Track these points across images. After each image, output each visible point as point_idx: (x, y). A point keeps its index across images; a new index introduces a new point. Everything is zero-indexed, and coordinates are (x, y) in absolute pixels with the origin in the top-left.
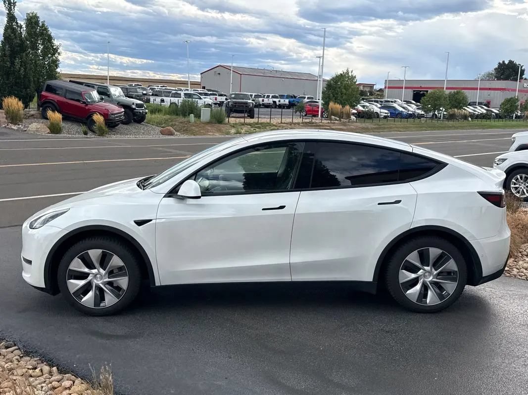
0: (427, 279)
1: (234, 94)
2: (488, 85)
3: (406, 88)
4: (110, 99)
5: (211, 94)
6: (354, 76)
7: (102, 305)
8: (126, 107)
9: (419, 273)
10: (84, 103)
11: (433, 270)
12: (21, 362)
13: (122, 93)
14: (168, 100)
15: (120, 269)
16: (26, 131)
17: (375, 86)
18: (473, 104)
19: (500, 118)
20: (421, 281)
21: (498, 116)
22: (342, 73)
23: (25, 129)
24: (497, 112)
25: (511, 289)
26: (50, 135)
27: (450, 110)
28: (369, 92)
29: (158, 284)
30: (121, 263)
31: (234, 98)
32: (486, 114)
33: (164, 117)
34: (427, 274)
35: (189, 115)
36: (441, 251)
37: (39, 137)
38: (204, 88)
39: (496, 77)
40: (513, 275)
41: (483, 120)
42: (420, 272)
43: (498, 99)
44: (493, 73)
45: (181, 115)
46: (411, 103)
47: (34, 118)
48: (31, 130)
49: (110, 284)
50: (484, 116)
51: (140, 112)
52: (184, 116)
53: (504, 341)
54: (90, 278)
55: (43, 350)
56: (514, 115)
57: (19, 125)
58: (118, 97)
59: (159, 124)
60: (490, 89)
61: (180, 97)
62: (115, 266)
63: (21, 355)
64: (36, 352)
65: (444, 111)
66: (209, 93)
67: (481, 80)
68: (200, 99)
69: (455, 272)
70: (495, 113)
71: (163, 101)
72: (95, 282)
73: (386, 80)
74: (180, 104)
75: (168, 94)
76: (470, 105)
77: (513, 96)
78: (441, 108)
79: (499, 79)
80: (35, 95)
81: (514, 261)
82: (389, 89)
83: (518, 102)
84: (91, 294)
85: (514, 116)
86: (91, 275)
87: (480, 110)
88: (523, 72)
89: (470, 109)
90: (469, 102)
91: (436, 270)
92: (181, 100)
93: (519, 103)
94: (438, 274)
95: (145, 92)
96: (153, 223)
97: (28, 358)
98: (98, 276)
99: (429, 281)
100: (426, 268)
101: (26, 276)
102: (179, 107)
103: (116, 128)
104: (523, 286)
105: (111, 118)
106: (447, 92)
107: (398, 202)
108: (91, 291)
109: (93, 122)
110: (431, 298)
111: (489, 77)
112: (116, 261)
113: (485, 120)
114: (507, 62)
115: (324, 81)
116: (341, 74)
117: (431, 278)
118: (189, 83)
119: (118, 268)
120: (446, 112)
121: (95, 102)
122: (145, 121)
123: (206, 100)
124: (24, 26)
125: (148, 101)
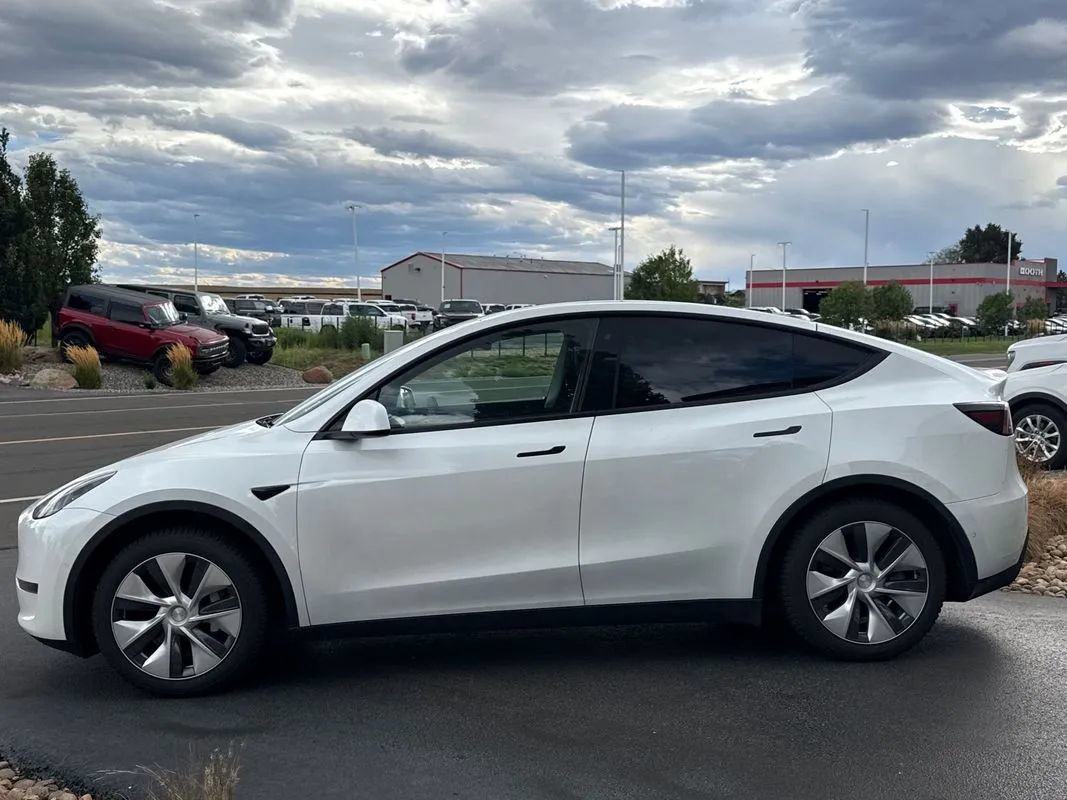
0: (865, 588)
1: (447, 303)
2: (949, 272)
3: (788, 285)
4: (199, 319)
5: (402, 309)
6: (686, 260)
7: (185, 673)
8: (234, 332)
9: (847, 576)
10: (147, 326)
11: (876, 569)
12: (14, 789)
13: (226, 308)
14: (317, 321)
15: (224, 592)
16: (28, 385)
17: (727, 285)
18: (922, 311)
19: (979, 334)
20: (853, 594)
21: (974, 332)
22: (662, 255)
23: (28, 382)
24: (972, 323)
25: (1038, 614)
26: (79, 390)
27: (879, 322)
28: (716, 296)
29: (303, 622)
30: (226, 581)
31: (448, 311)
32: (951, 328)
33: (311, 352)
34: (863, 578)
35: (360, 347)
36: (889, 529)
37: (57, 395)
38: (389, 298)
39: (963, 258)
40: (1038, 590)
41: (946, 339)
42: (850, 574)
43: (972, 298)
44: (958, 249)
45: (344, 347)
46: (800, 313)
47: (46, 361)
48: (38, 381)
49: (203, 626)
50: (946, 333)
51: (261, 342)
52: (351, 347)
53: (1034, 702)
54: (160, 615)
55: (61, 764)
56: (1007, 327)
57: (14, 375)
58: (216, 313)
59: (299, 365)
60: (953, 281)
61: (342, 314)
62: (215, 587)
63: (14, 778)
64: (46, 769)
65: (867, 325)
66: (400, 305)
67: (936, 264)
68: (382, 315)
69: (920, 572)
70: (968, 325)
71: (306, 322)
72: (171, 624)
73: (748, 272)
74: (340, 324)
75: (316, 309)
76: (916, 312)
77: (1000, 291)
78: (861, 320)
79: (970, 260)
80: (47, 315)
81: (1036, 567)
82: (756, 289)
83: (1011, 301)
84: (161, 651)
85: (1006, 331)
86: (162, 609)
87: (937, 321)
88: (1016, 247)
89: (916, 320)
90: (915, 306)
91: (881, 569)
92: (342, 319)
93: (1014, 304)
94: (888, 577)
95: (270, 308)
96: (292, 493)
97: (28, 782)
98: (177, 610)
99: (869, 593)
100: (861, 565)
101: (26, 620)
102: (340, 331)
103: (213, 374)
104: (1059, 607)
105: (201, 355)
106: (870, 288)
107: (794, 430)
108: (162, 645)
109: (167, 363)
110: (876, 628)
111: (951, 257)
112: (215, 576)
113: (950, 339)
114: (983, 228)
115: (626, 275)
116: (660, 258)
117: (872, 587)
118: (359, 293)
119: (219, 592)
120: (871, 326)
121: (169, 324)
122: (271, 361)
123: (393, 316)
124: (24, 181)
125: (277, 323)
